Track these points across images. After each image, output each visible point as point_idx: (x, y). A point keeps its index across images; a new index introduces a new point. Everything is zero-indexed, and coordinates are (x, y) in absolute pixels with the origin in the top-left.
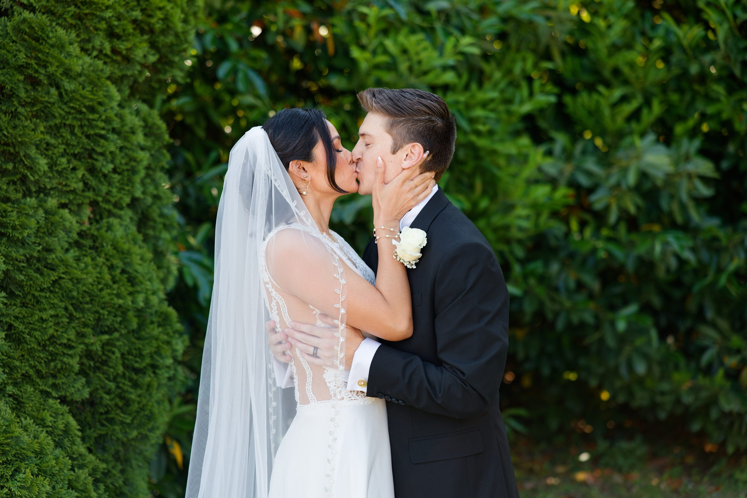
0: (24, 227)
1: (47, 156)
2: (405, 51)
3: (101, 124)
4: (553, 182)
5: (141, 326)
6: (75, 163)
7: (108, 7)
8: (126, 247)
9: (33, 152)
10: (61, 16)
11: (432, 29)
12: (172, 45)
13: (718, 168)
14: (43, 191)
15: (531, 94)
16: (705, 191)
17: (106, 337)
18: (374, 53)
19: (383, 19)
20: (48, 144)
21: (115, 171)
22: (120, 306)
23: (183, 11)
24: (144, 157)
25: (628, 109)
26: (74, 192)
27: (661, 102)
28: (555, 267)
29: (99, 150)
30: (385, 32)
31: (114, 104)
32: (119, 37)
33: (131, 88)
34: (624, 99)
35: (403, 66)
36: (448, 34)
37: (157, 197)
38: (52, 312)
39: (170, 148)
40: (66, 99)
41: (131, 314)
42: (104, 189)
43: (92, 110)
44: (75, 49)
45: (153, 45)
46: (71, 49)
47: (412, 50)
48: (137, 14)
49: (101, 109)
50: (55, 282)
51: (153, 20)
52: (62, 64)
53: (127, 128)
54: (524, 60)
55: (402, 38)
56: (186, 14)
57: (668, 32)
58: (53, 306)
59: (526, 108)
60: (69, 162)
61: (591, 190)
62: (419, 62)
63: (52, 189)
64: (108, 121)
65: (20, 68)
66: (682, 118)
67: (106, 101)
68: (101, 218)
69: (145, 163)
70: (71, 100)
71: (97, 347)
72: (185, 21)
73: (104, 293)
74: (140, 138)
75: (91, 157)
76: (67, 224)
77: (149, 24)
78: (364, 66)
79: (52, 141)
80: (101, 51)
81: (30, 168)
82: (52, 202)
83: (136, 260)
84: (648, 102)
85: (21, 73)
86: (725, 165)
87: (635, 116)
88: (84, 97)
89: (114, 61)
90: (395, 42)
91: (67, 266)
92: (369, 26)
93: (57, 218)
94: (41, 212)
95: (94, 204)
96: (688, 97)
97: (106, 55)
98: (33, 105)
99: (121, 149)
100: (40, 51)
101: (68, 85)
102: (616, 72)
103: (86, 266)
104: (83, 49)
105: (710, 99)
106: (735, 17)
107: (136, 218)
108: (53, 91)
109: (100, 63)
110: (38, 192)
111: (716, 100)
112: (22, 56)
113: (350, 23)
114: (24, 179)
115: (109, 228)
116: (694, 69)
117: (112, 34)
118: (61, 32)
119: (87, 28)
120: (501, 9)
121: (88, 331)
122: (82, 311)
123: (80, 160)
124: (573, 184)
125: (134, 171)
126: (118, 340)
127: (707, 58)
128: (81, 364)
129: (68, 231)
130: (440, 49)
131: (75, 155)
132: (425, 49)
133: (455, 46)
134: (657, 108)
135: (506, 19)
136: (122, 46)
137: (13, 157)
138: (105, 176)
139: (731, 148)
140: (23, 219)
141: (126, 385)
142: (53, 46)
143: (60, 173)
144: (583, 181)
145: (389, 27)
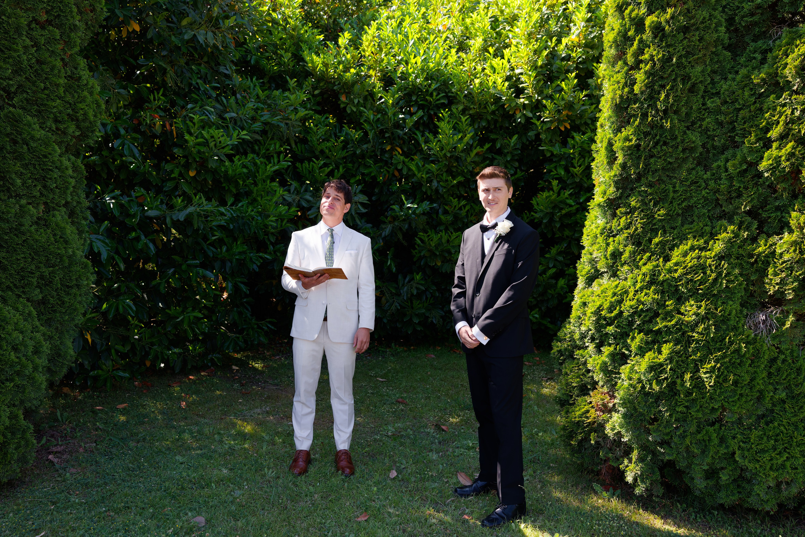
0: (8, 212)
1: (21, 179)
2: (212, 137)
3: (50, 164)
4: (290, 205)
5: (70, 264)
6: (36, 183)
7: (54, 107)
8: (63, 225)
9: (13, 176)
10: (29, 110)
11: (227, 127)
12: (88, 127)
13: (370, 200)
14: (18, 196)
15: (279, 161)
16: (363, 210)
17: (51, 269)
18: (197, 137)
19: (202, 120)
20: (21, 173)
21: (56, 187)
22: (59, 254)
23: (94, 111)
24: (73, 182)
25: (327, 170)
26: (34, 197)
27: (344, 168)
29: (49, 177)
30: (203, 128)
31: (57, 154)
32: (60, 122)
33: (66, 147)
34: (325, 165)
35: (212, 144)
36: (234, 129)
37: (79, 203)
38: (23, 256)
39: (86, 178)
40: (32, 151)
41: (65, 258)
42: (51, 196)
43: (45, 156)
44: (37, 127)
45: (78, 127)
46: (34, 126)
47: (215, 136)
48: (70, 111)
49: (50, 156)
50: (24, 241)
51: (78, 115)
52: (29, 134)
53: (63, 167)
54: (275, 144)
55: (211, 131)
56: (96, 113)
57: (347, 134)
58: (24, 253)
59: (277, 167)
60: (32, 182)
62: (220, 142)
63: (23, 195)
64: (53, 162)
65: (8, 135)
66: (354, 176)
67: (53, 152)
68: (49, 211)
69: (73, 184)
70: (34, 152)
71: (47, 274)
72: (95, 116)
73: (51, 247)
74: (70, 172)
75: (44, 180)
76: (31, 213)
77: (76, 116)
78: (191, 143)
79: (24, 171)
80: (50, 128)
81: (12, 184)
82: (23, 202)
83: (68, 232)
84: (338, 168)
85: (8, 137)
86: (374, 198)
88: (41, 150)
89: (57, 133)
90: (208, 132)
91: (31, 233)
92: (194, 124)
93: (26, 209)
94: (17, 206)
95: (45, 203)
96: (356, 165)
97: (53, 130)
98: (14, 153)
99: (60, 176)
100: (18, 127)
101: (33, 144)
102: (322, 152)
103: (41, 234)
104: (40, 127)
105: (367, 167)
106: (378, 127)
107: (68, 213)
108: (25, 147)
109: (50, 134)
110: (16, 196)
111: (370, 167)
112: (9, 129)
113: (184, 122)
114: (8, 190)
115: (54, 216)
116: (358, 152)
117: (56, 121)
118: (29, 118)
119: (43, 117)
120: (262, 119)
121: (42, 265)
122: (39, 256)
123: (38, 181)
124: (299, 206)
125: (67, 188)
126: (58, 270)
127: (365, 146)
128: (38, 283)
129: (32, 216)
130: (230, 136)
131: (36, 179)
132: (223, 136)
133: (238, 135)
134: (342, 170)
135: (265, 124)
136: (62, 127)
137: (3, 178)
138: (51, 190)
139: (376, 190)
140: (8, 208)
141: (63, 294)
142: (25, 125)
143: (27, 187)
144: (304, 204)
145: (205, 125)
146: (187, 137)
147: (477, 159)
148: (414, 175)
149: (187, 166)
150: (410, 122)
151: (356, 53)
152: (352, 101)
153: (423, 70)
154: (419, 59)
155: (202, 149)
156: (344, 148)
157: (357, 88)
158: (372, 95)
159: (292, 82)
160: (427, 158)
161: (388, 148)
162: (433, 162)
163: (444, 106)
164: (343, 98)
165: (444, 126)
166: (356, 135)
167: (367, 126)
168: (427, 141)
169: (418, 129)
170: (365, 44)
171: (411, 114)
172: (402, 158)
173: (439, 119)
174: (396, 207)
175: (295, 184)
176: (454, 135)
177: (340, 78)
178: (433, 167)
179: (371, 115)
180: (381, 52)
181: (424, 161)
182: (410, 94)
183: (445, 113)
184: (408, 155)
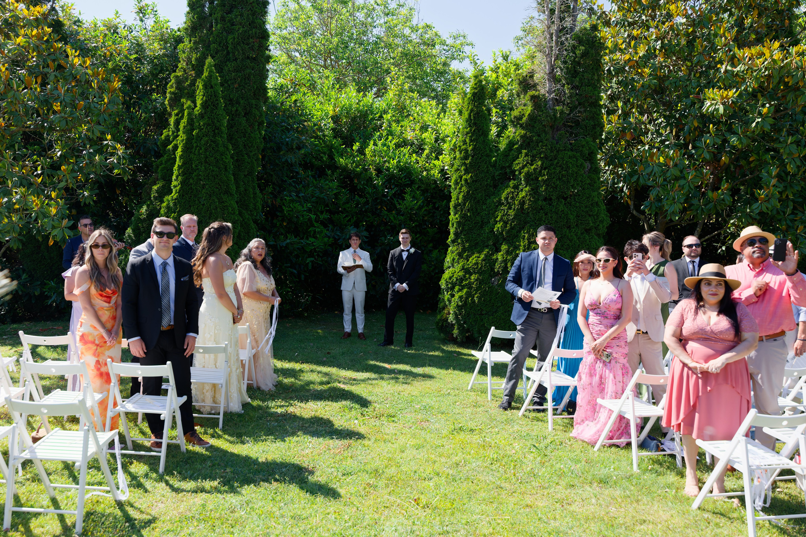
4: (329, 237)
11: (301, 201)
18: (288, 208)
19: (290, 199)
30: (290, 203)
34: (347, 216)
35: (294, 211)
36: (304, 202)
47: (296, 207)
113: (281, 200)
116: (363, 209)
127: (367, 206)
133: (306, 206)
145: (292, 201)
146: (283, 207)
147: (425, 213)
148: (392, 222)
149: (283, 221)
150: (390, 194)
151: (363, 157)
152: (360, 182)
153: (397, 166)
154: (395, 161)
155: (291, 213)
156: (357, 206)
157: (363, 176)
158: (370, 179)
159: (329, 172)
160: (399, 212)
161: (379, 207)
162: (402, 215)
163: (408, 186)
164: (356, 181)
165: (408, 197)
166: (363, 200)
167: (368, 196)
168: (399, 204)
169: (395, 197)
170: (367, 153)
171: (392, 189)
172: (386, 212)
173: (405, 193)
174: (383, 238)
176: (412, 201)
177: (354, 171)
178: (402, 218)
179: (370, 190)
180: (375, 156)
181: (397, 214)
182: (390, 179)
183: (408, 190)
184: (389, 210)
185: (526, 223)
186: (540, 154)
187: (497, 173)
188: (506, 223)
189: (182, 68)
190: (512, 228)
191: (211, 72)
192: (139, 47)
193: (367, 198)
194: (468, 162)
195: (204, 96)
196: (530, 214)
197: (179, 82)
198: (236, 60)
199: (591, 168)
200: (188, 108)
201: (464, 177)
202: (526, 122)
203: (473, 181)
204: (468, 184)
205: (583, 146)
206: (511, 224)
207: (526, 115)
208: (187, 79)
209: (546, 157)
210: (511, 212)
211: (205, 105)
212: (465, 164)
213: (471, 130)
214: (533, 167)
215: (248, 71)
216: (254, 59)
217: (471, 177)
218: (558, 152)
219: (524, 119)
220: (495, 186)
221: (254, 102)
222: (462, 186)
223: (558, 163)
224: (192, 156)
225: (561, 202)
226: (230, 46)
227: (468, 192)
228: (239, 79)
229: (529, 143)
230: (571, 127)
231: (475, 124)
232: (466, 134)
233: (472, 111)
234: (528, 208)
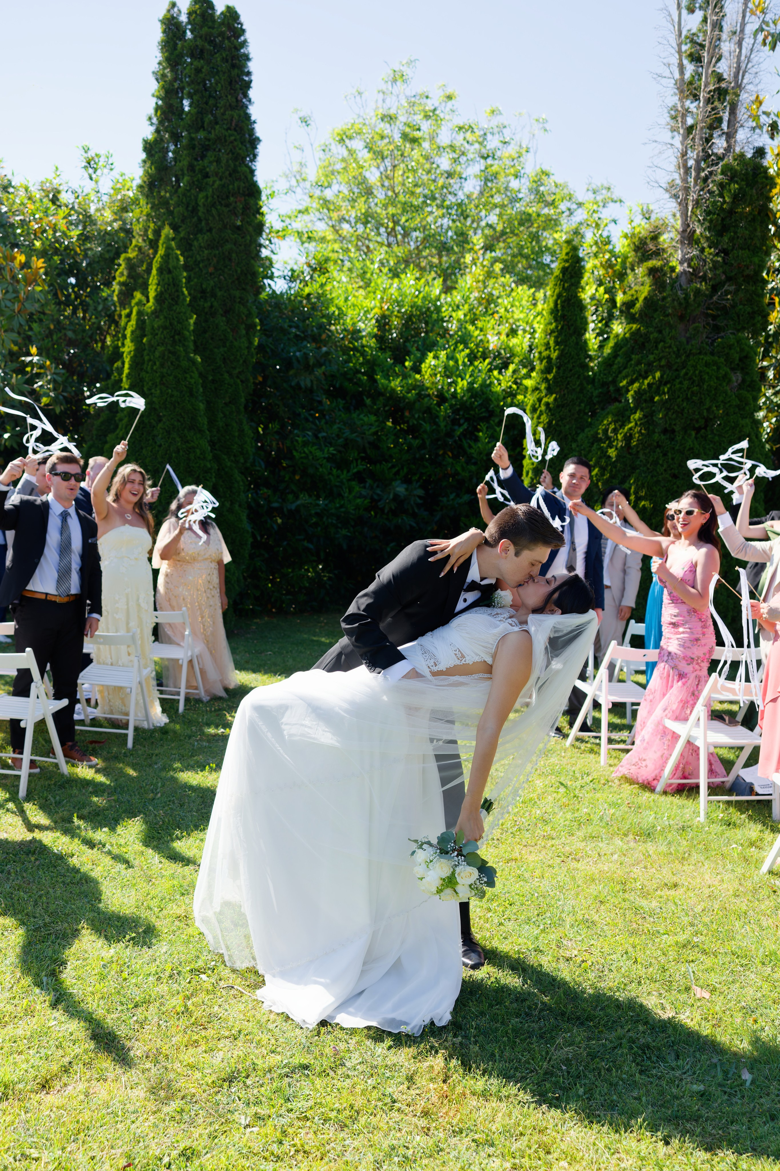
13: (426, 493)
16: (421, 501)
25: (394, 470)
28: (366, 529)
34: (393, 466)
59: (355, 470)
61: (380, 500)
66: (414, 474)
84: (402, 468)
86: (428, 492)
87: (397, 473)
106: (433, 436)
113: (292, 442)
116: (417, 456)
120: (344, 436)
124: (371, 498)
132: (317, 451)
133: (328, 450)
134: (405, 470)
135: (347, 439)
144: (376, 497)
145: (307, 443)
146: (295, 453)
148: (459, 474)
149: (294, 472)
150: (458, 433)
151: (418, 376)
152: (413, 416)
153: (468, 390)
154: (465, 383)
155: (305, 461)
156: (408, 451)
157: (417, 405)
158: (430, 410)
159: (368, 401)
160: (470, 460)
161: (441, 452)
162: (475, 464)
163: (483, 419)
164: (407, 414)
165: (482, 436)
166: (416, 443)
167: (425, 436)
168: (470, 447)
170: (423, 370)
171: (460, 425)
172: (451, 460)
173: (479, 431)
174: (445, 499)
175: (369, 481)
176: (489, 442)
177: (404, 398)
178: (473, 468)
179: (427, 427)
180: (436, 375)
181: (467, 463)
182: (458, 410)
183: (483, 426)
184: (456, 457)
185: (634, 468)
186: (660, 360)
187: (596, 393)
188: (603, 469)
189: (136, 246)
190: (612, 477)
191: (168, 248)
192: (87, 220)
193: (423, 440)
194: (550, 377)
195: (158, 284)
196: (641, 455)
197: (131, 266)
198: (210, 230)
199: (744, 381)
200: (137, 304)
201: (545, 400)
202: (641, 311)
203: (558, 406)
204: (550, 410)
205: (730, 347)
206: (611, 471)
207: (641, 299)
208: (142, 262)
209: (669, 366)
210: (612, 453)
211: (159, 298)
212: (546, 380)
213: (557, 327)
214: (646, 382)
215: (228, 246)
216: (238, 228)
217: (555, 399)
218: (688, 356)
219: (638, 305)
220: (594, 414)
221: (237, 293)
222: (541, 413)
223: (686, 374)
224: (143, 374)
225: (690, 435)
226: (201, 209)
227: (550, 423)
228: (215, 260)
229: (643, 344)
230: (714, 317)
231: (563, 317)
232: (550, 334)
233: (559, 296)
234: (637, 446)
